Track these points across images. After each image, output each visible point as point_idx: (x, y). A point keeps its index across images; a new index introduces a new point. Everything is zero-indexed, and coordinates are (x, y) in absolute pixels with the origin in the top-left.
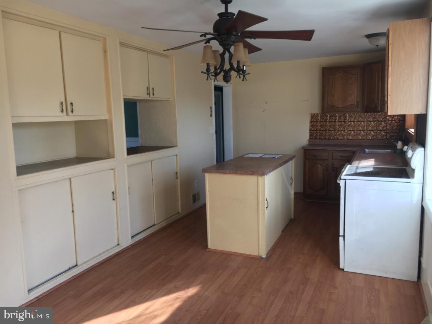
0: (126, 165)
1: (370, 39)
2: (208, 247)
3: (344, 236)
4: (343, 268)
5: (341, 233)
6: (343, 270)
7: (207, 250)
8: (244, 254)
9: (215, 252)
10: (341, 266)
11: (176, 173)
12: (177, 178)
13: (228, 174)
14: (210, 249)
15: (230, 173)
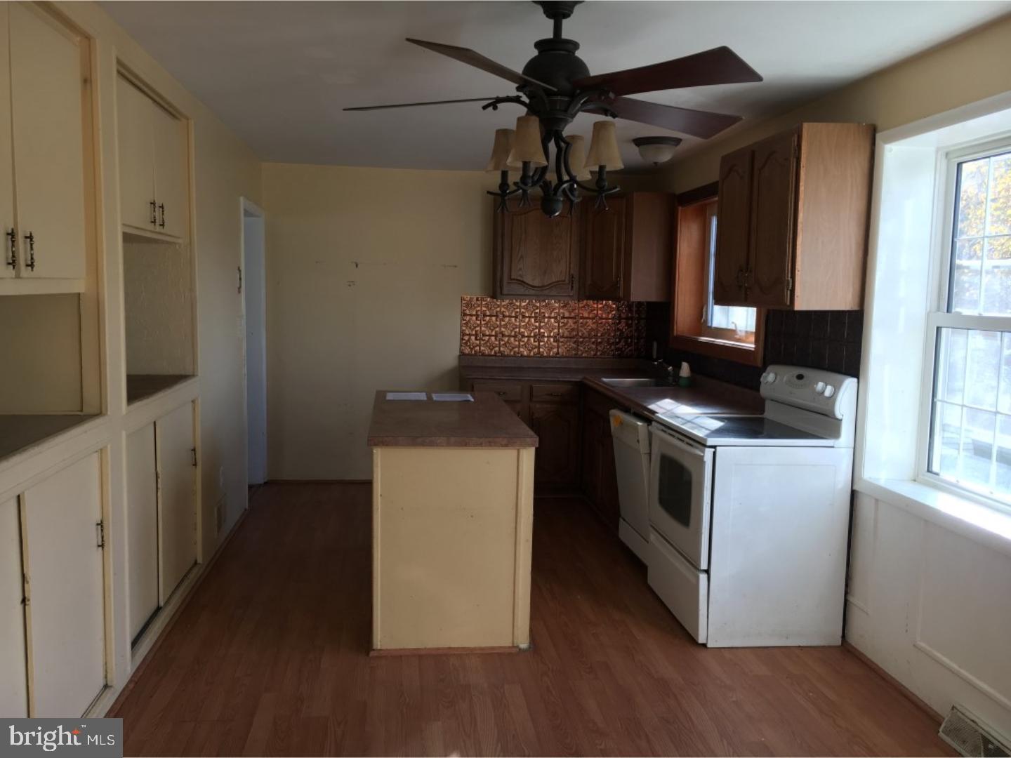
0: (124, 433)
1: (643, 147)
2: (375, 647)
3: (707, 572)
4: (704, 642)
5: (704, 566)
6: (704, 645)
7: (372, 654)
8: (475, 649)
9: (399, 658)
10: (701, 640)
11: (194, 450)
12: (195, 465)
13: (443, 446)
14: (380, 650)
15: (449, 445)
